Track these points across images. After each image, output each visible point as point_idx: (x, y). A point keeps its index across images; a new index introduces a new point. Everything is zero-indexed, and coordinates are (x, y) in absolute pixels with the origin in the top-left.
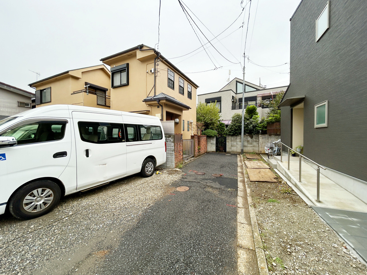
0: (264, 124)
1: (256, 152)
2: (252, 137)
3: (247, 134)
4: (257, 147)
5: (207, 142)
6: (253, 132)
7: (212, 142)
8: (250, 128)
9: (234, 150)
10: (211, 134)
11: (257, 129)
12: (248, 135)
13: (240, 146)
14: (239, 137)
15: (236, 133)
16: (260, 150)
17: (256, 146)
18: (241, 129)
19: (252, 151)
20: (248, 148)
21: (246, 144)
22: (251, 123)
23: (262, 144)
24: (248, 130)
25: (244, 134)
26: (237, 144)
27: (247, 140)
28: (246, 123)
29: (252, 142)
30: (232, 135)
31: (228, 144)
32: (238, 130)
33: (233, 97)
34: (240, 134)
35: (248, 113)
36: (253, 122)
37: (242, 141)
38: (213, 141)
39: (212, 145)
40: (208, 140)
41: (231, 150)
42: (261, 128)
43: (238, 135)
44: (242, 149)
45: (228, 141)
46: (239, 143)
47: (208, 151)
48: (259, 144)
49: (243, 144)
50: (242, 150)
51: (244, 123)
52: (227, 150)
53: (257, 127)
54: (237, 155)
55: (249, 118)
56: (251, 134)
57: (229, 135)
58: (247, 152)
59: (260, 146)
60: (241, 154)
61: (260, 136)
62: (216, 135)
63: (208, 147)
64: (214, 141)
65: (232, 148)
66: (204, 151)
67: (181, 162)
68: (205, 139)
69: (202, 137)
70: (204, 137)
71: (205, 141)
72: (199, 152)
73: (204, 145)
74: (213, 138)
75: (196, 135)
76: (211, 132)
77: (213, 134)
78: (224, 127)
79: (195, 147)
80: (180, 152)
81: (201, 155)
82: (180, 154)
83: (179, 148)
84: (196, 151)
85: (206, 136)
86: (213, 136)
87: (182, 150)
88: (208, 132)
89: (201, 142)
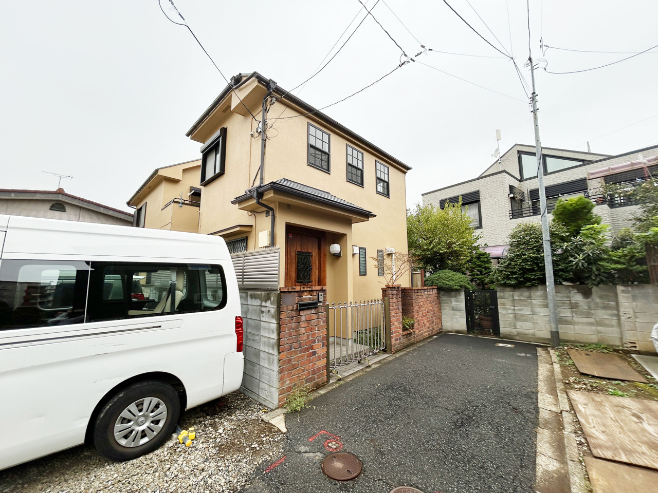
0: (631, 249)
1: (612, 343)
2: (587, 294)
3: (565, 281)
4: (612, 326)
5: (440, 303)
6: (589, 277)
7: (454, 304)
8: (577, 264)
9: (526, 332)
10: (450, 283)
11: (603, 266)
12: (573, 287)
13: (547, 319)
14: (537, 294)
15: (529, 280)
16: (629, 337)
17: (606, 322)
18: (543, 269)
19: (594, 339)
20: (576, 327)
21: (566, 313)
22: (579, 249)
23: (636, 317)
24: (568, 272)
25: (557, 283)
26: (533, 312)
27: (571, 303)
28: (559, 251)
29: (590, 308)
30: (515, 287)
31: (504, 312)
32: (532, 270)
33: (511, 188)
34: (543, 281)
35: (563, 221)
36: (585, 244)
37: (551, 305)
38: (457, 301)
39: (457, 313)
40: (443, 298)
41: (514, 331)
42: (624, 264)
43: (533, 286)
44: (554, 330)
45: (503, 304)
46: (543, 311)
47: (444, 328)
48: (618, 316)
49: (556, 314)
50: (555, 334)
51: (553, 250)
52: (503, 329)
53: (602, 259)
54: (539, 349)
55: (568, 234)
56: (582, 283)
57: (505, 285)
58: (573, 339)
59: (626, 325)
60: (553, 348)
61: (623, 291)
62: (465, 286)
63: (444, 318)
64: (460, 302)
65: (519, 324)
66: (431, 330)
67: (316, 380)
68: (433, 295)
69: (419, 291)
70: (428, 290)
71: (433, 302)
72: (408, 336)
73: (428, 312)
74: (457, 293)
75: (393, 288)
76: (450, 278)
77: (456, 282)
78: (488, 263)
79: (392, 321)
80: (314, 347)
81: (418, 342)
82: (314, 353)
83: (306, 334)
84: (396, 332)
85: (436, 287)
86: (456, 287)
87: (323, 340)
88: (441, 278)
89: (414, 305)
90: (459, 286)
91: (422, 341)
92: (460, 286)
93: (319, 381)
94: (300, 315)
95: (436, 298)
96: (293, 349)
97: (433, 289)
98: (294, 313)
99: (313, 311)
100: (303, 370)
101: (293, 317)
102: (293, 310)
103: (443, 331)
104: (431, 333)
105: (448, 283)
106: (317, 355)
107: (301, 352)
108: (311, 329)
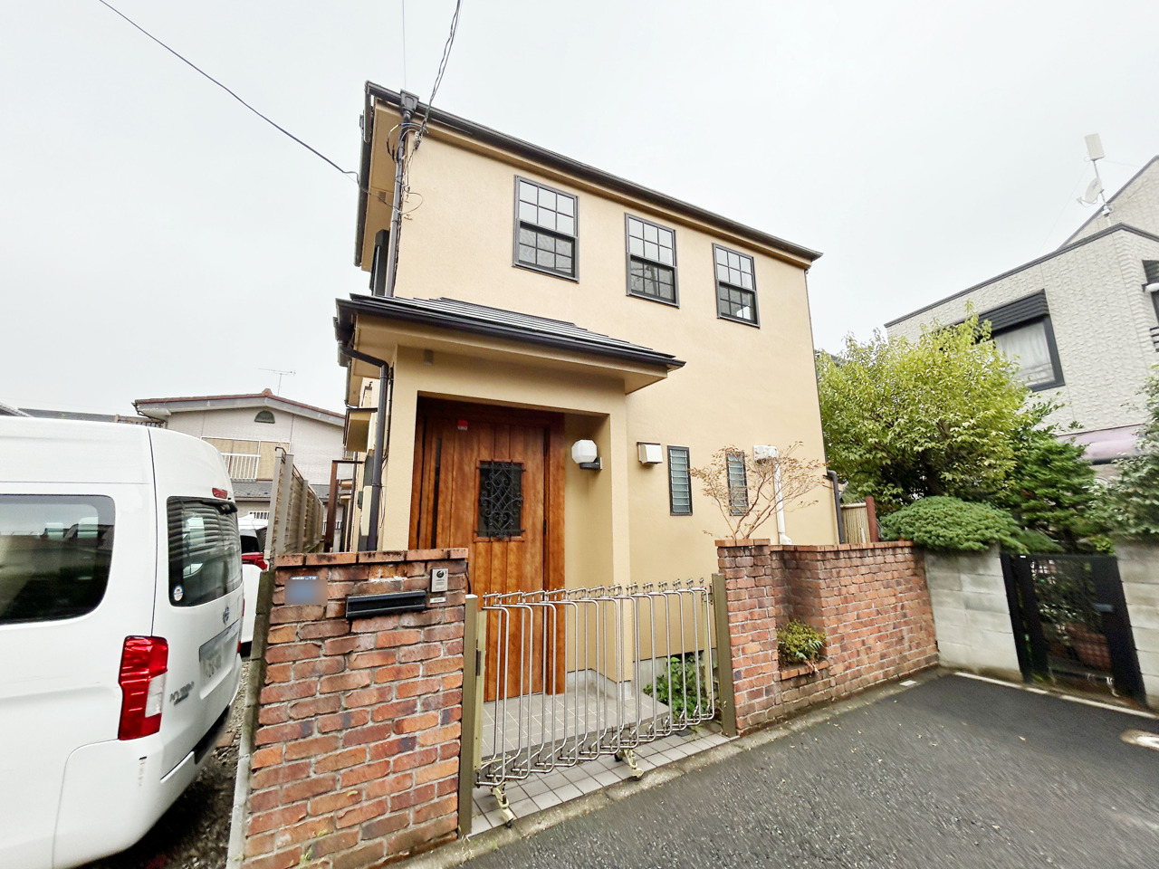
5: (925, 587)
7: (969, 590)
10: (950, 534)
33: (1152, 266)
38: (977, 583)
39: (981, 616)
40: (933, 573)
47: (943, 655)
57: (1148, 541)
62: (1001, 542)
63: (941, 628)
64: (990, 585)
66: (892, 663)
67: (412, 827)
68: (895, 566)
69: (842, 555)
70: (878, 552)
71: (899, 584)
72: (803, 681)
73: (878, 613)
74: (978, 560)
75: (736, 548)
76: (949, 519)
77: (969, 529)
78: (1079, 475)
79: (734, 642)
80: (405, 725)
81: (840, 699)
82: (409, 743)
83: (374, 686)
84: (749, 672)
85: (908, 543)
86: (971, 543)
87: (445, 704)
88: (921, 518)
89: (823, 593)
90: (978, 541)
91: (859, 694)
92: (985, 542)
93: (424, 831)
94: (350, 633)
95: (908, 572)
96: (317, 735)
97: (894, 548)
98: (327, 628)
99: (408, 620)
100: (356, 799)
101: (323, 639)
102: (323, 618)
103: (942, 663)
104: (896, 671)
105: (942, 532)
106: (417, 749)
107: (347, 742)
108: (399, 671)
